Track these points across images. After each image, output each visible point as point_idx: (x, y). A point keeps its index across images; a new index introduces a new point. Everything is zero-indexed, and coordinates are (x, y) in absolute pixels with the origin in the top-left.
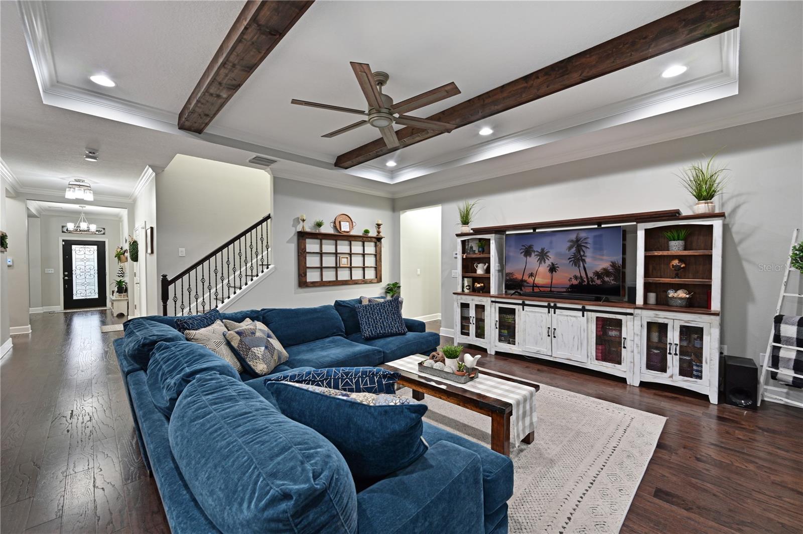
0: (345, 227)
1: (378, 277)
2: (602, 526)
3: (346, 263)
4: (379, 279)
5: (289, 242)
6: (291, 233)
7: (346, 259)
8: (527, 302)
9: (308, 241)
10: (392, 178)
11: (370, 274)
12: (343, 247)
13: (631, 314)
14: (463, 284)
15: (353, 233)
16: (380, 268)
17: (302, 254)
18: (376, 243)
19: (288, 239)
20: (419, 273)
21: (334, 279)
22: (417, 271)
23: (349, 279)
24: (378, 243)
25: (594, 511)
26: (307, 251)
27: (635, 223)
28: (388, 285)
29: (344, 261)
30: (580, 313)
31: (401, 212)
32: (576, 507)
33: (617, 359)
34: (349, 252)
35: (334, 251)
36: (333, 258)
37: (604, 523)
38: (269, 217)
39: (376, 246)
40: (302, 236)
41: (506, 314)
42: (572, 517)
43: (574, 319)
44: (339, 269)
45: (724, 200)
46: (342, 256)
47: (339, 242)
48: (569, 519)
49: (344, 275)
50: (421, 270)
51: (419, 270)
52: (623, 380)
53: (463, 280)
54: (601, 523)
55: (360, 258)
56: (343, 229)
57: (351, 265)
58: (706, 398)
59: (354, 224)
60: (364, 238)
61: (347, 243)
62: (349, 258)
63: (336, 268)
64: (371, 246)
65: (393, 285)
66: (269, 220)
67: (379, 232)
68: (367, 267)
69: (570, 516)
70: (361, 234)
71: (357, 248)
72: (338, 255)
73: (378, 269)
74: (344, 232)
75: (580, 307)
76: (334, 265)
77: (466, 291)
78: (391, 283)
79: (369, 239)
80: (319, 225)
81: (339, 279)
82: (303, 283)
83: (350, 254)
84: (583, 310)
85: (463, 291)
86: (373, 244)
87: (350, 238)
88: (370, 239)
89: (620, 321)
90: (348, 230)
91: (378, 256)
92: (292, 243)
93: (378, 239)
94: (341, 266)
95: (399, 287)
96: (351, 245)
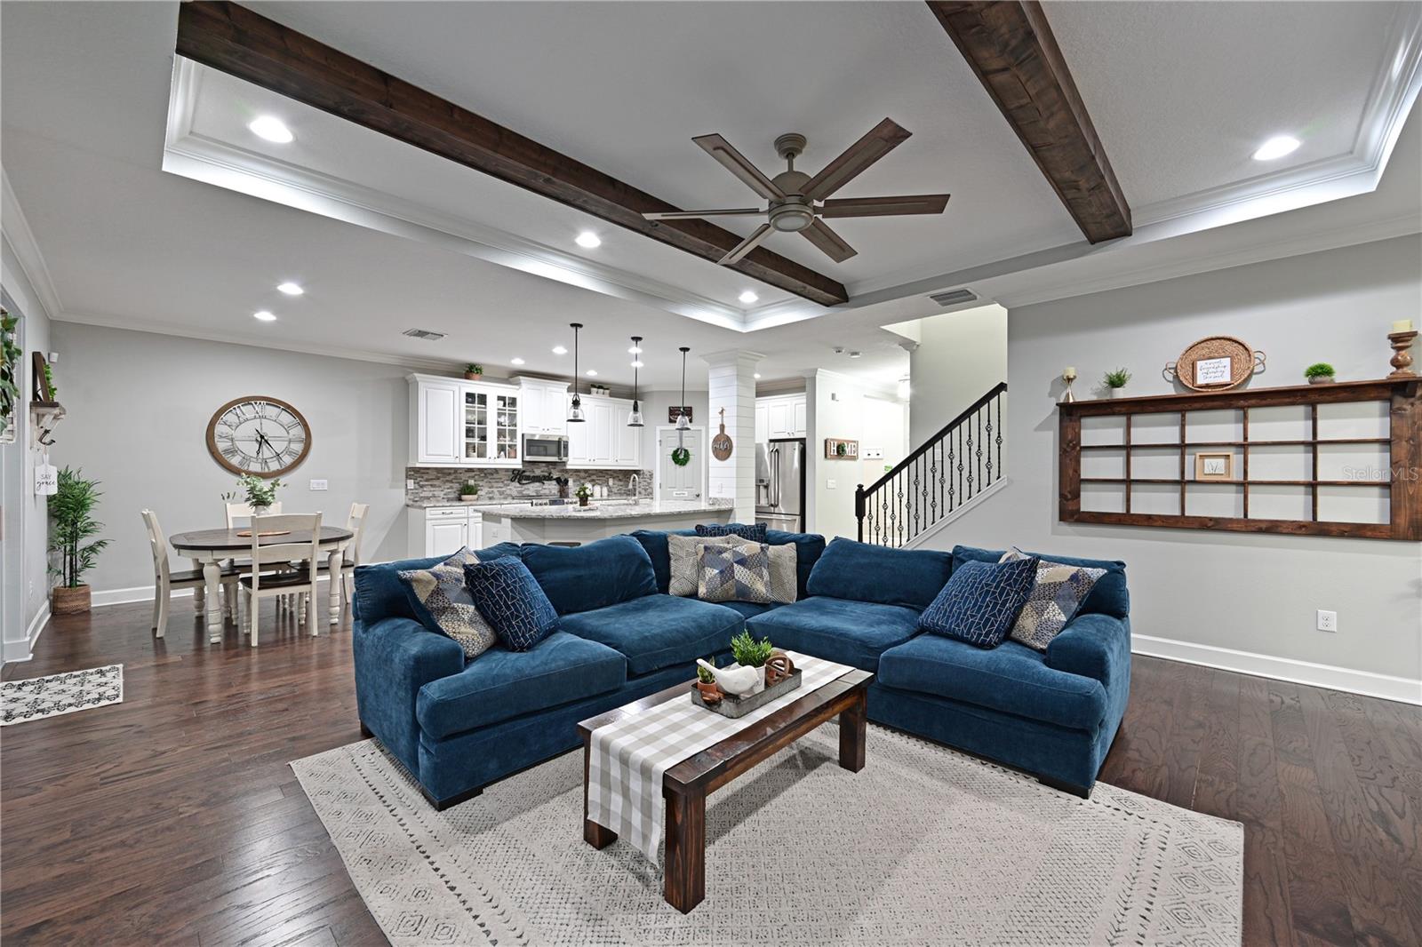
2: (416, 926)
3: (1221, 472)
4: (1401, 526)
5: (1042, 427)
6: (1050, 408)
7: (1222, 461)
9: (1086, 421)
17: (1070, 451)
18: (1392, 401)
19: (1037, 424)
21: (1174, 512)
23: (1242, 516)
24: (1401, 400)
25: (446, 930)
26: (1083, 444)
29: (1214, 467)
32: (467, 906)
35: (1176, 442)
36: (1170, 460)
37: (417, 932)
38: (1002, 387)
39: (1392, 411)
40: (1072, 413)
42: (452, 893)
44: (1190, 487)
46: (1203, 451)
47: (1193, 416)
48: (452, 889)
49: (1213, 503)
54: (421, 926)
56: (1202, 380)
57: (1244, 476)
61: (1229, 414)
62: (1235, 457)
63: (1182, 484)
64: (1361, 415)
66: (1003, 394)
67: (1399, 364)
68: (1335, 483)
69: (457, 891)
72: (1189, 450)
74: (1207, 386)
76: (1175, 477)
79: (1347, 392)
80: (1116, 382)
81: (1191, 513)
82: (1070, 512)
86: (1373, 407)
91: (1398, 445)
92: (1049, 429)
93: (1399, 392)
94: (1201, 478)
96: (1245, 419)
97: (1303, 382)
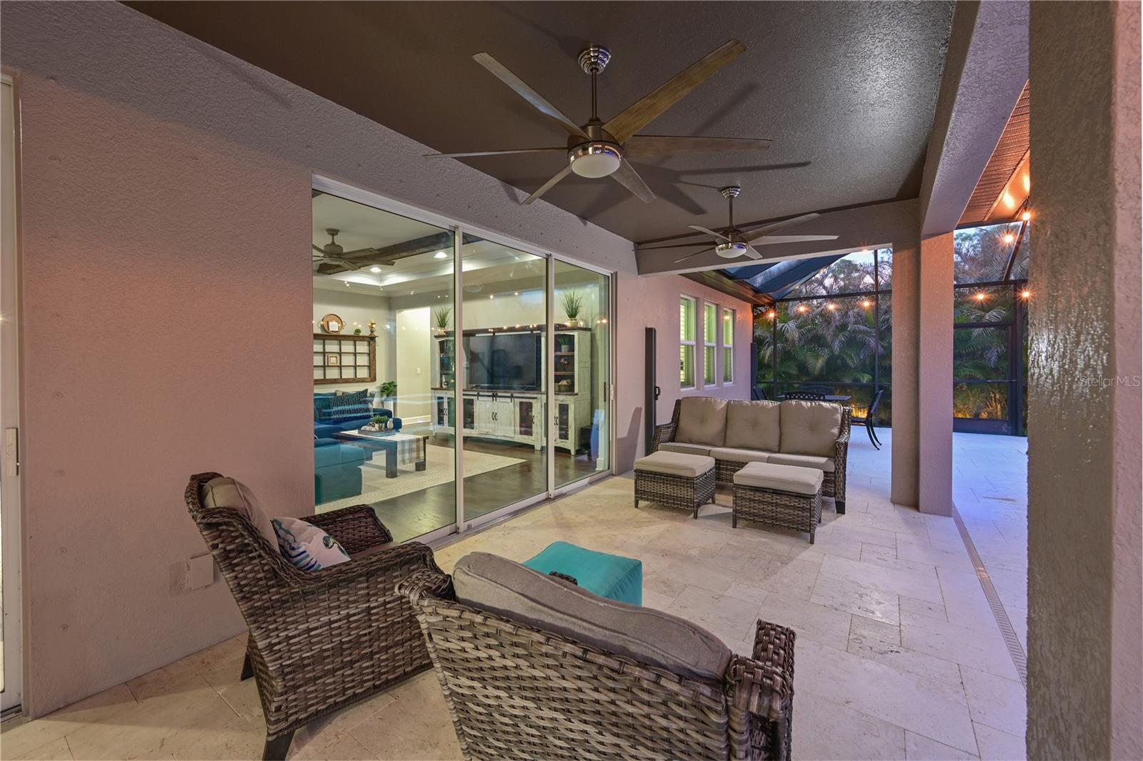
0: (334, 326)
1: (372, 376)
3: (335, 362)
4: (373, 378)
7: (335, 358)
8: (481, 393)
10: (381, 280)
11: (363, 373)
12: (332, 347)
13: (536, 398)
14: (441, 380)
15: (342, 333)
16: (374, 367)
18: (369, 342)
20: (419, 372)
21: (323, 378)
22: (417, 370)
23: (339, 377)
24: (371, 342)
27: (539, 332)
28: (384, 384)
29: (333, 360)
30: (509, 400)
31: (397, 311)
33: (530, 433)
34: (339, 351)
35: (322, 351)
36: (321, 358)
39: (369, 345)
41: (469, 404)
43: (506, 404)
44: (326, 368)
45: (593, 316)
46: (330, 355)
47: (326, 341)
49: (332, 374)
50: (421, 369)
51: (419, 369)
52: (532, 447)
53: (441, 377)
55: (352, 357)
56: (331, 329)
57: (341, 363)
58: (569, 451)
59: (344, 324)
60: (356, 337)
61: (336, 342)
62: (339, 357)
63: (324, 367)
64: (364, 345)
65: (389, 384)
67: (372, 332)
68: (359, 366)
70: (352, 333)
71: (347, 347)
72: (327, 355)
73: (371, 367)
74: (333, 332)
75: (509, 395)
76: (322, 364)
77: (444, 387)
78: (387, 382)
79: (361, 338)
81: (327, 378)
83: (340, 354)
84: (512, 397)
85: (441, 386)
86: (366, 343)
87: (339, 338)
88: (363, 338)
89: (531, 403)
90: (337, 330)
91: (372, 355)
93: (371, 339)
94: (330, 364)
95: (395, 386)
96: (340, 345)
97: (352, 334)
